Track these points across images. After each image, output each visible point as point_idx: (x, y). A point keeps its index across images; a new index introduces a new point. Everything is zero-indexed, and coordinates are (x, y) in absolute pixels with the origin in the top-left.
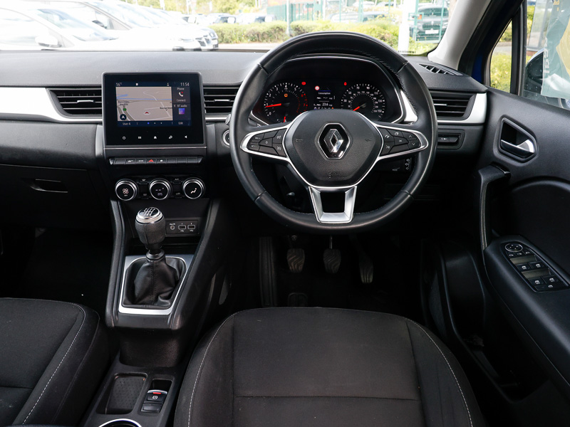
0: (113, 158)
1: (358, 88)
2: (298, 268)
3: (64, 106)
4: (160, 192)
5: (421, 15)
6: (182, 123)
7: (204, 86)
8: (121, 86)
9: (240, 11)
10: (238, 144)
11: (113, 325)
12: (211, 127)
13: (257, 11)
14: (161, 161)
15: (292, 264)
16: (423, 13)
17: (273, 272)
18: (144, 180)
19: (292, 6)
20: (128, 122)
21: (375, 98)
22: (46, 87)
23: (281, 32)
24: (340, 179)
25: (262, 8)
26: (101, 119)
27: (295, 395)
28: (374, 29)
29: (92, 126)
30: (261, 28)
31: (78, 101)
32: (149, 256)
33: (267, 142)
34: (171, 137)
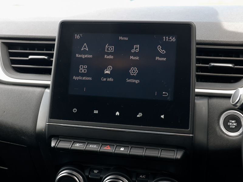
3: (13, 62)
7: (198, 44)
14: (122, 149)
18: (96, 172)
29: (39, 90)
31: (30, 57)
34: (140, 115)
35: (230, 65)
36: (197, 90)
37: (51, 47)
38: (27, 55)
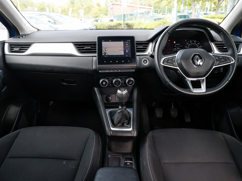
0: (100, 70)
1: (191, 42)
2: (160, 116)
3: (79, 50)
4: (117, 83)
5: (178, 18)
6: (127, 56)
7: (136, 42)
8: (104, 41)
9: (102, 17)
10: (159, 62)
11: (110, 135)
12: (138, 57)
13: (109, 17)
14: (119, 71)
15: (158, 114)
16: (179, 17)
17: (148, 118)
19: (124, 15)
20: (107, 55)
21: (198, 46)
22: (72, 43)
23: (120, 26)
24: (200, 75)
25: (111, 16)
26: (96, 55)
27: (185, 162)
28: (161, 24)
29: (91, 57)
30: (112, 24)
31: (85, 48)
32: (120, 107)
33: (170, 61)
34: (123, 61)
35: (142, 47)
36: (137, 54)
37: (96, 44)
38: (84, 47)
